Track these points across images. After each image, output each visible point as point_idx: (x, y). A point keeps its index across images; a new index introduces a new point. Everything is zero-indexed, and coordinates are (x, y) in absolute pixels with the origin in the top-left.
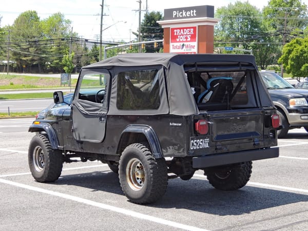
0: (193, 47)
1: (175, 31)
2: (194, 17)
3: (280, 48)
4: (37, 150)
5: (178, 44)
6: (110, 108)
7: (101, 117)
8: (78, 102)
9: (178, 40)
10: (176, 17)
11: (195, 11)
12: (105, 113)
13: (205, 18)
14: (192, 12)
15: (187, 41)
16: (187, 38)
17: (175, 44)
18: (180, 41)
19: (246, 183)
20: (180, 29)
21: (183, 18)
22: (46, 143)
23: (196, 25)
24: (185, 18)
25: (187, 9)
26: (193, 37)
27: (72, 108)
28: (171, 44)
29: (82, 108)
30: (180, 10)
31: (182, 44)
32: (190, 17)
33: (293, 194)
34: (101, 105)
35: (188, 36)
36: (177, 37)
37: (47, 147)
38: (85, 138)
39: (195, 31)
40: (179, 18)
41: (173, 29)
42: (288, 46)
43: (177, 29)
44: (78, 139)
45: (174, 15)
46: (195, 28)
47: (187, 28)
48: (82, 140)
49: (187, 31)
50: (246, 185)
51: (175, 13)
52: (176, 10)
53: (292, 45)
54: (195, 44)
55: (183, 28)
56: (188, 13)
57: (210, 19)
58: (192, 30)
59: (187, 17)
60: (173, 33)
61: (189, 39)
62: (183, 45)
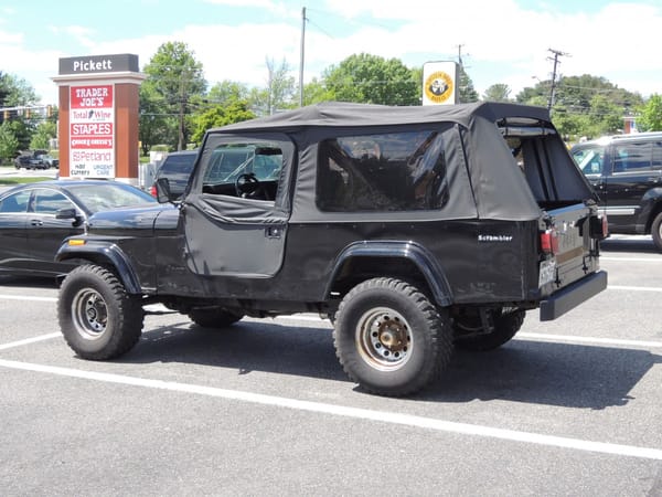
0: (109, 115)
1: (78, 91)
2: (108, 70)
3: (167, 121)
4: (82, 295)
5: (83, 111)
6: (295, 209)
7: (269, 228)
8: (203, 199)
9: (82, 105)
10: (78, 71)
11: (109, 62)
12: (284, 219)
13: (128, 73)
14: (104, 62)
15: (97, 107)
16: (97, 102)
17: (79, 111)
18: (86, 107)
19: (513, 335)
20: (86, 88)
21: (89, 71)
22: (112, 282)
23: (112, 83)
24: (93, 71)
25: (97, 59)
26: (107, 101)
27: (183, 212)
28: (71, 111)
29: (212, 211)
30: (86, 59)
31: (89, 110)
32: (102, 70)
33: (622, 350)
34: (271, 204)
35: (100, 100)
36: (80, 100)
37: (115, 291)
38: (222, 269)
39: (110, 92)
40: (84, 71)
41: (74, 89)
42: (207, 117)
43: (80, 88)
44: (202, 272)
45: (75, 67)
46: (109, 87)
47: (96, 87)
48: (212, 273)
49: (96, 92)
50: (514, 338)
51: (76, 65)
52: (79, 59)
53: (212, 116)
54: (111, 110)
55: (91, 87)
56: (99, 64)
57: (134, 74)
58: (105, 90)
59: (96, 71)
60: (74, 94)
61: (101, 104)
62: (92, 112)
